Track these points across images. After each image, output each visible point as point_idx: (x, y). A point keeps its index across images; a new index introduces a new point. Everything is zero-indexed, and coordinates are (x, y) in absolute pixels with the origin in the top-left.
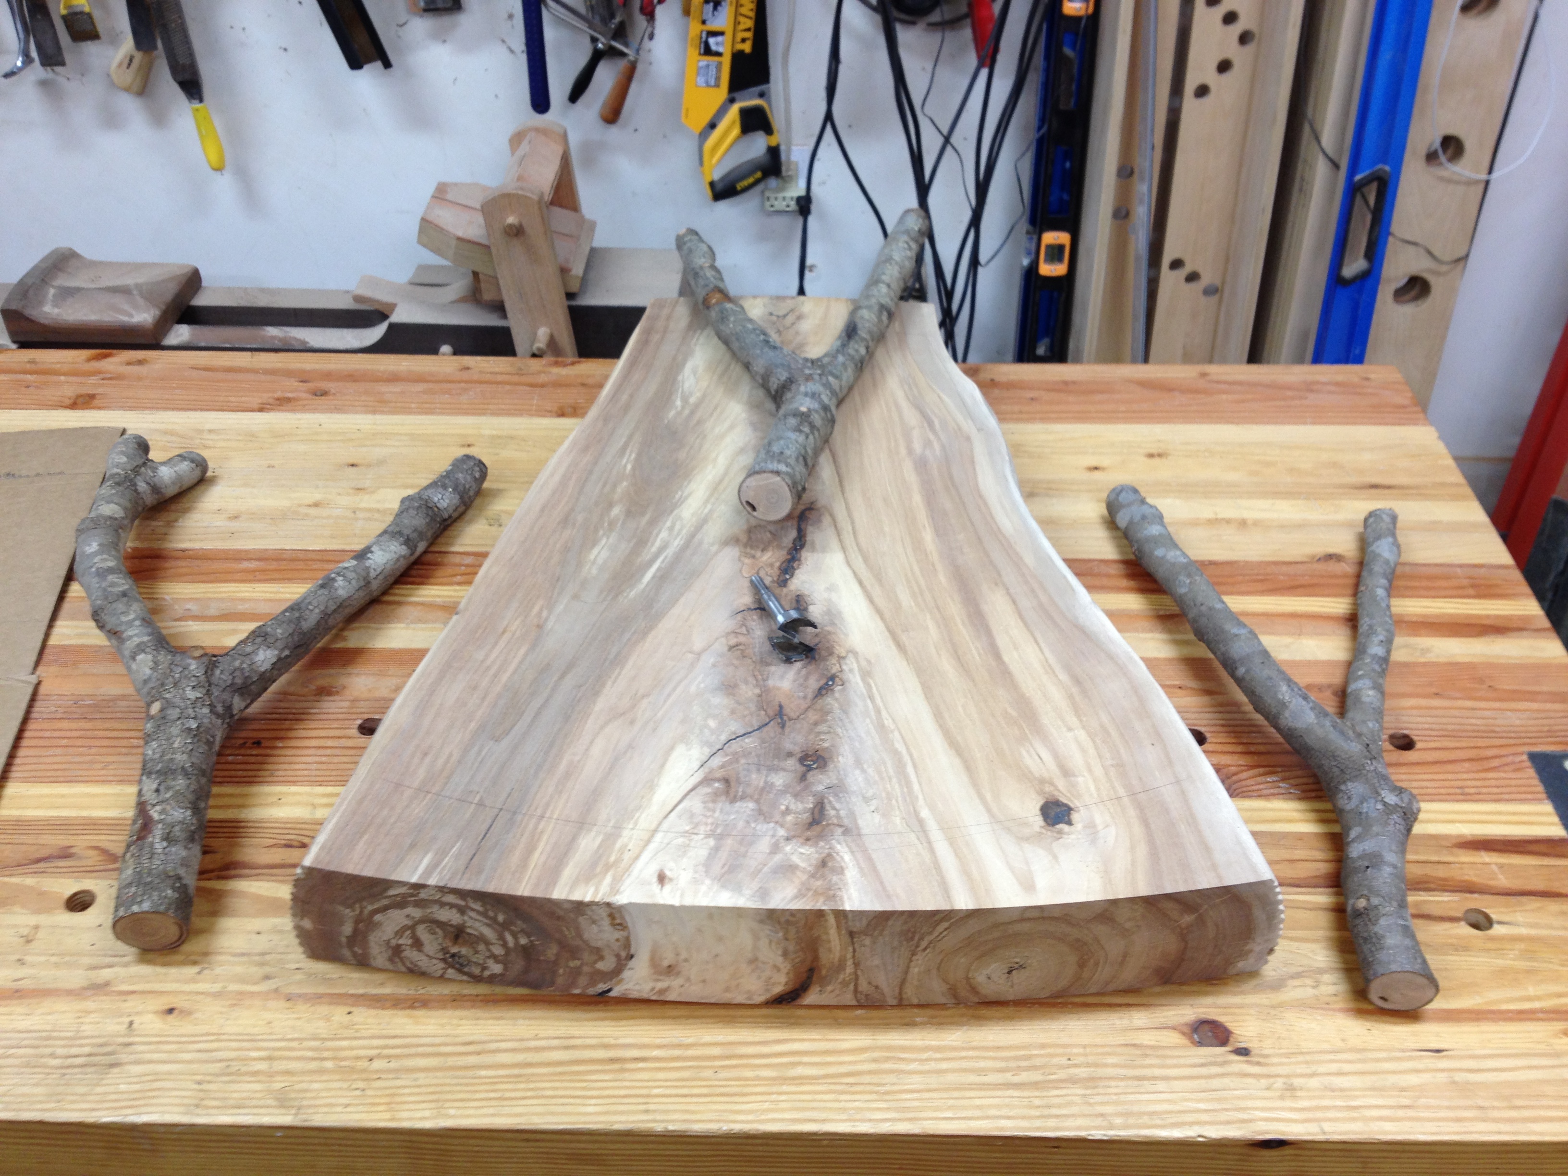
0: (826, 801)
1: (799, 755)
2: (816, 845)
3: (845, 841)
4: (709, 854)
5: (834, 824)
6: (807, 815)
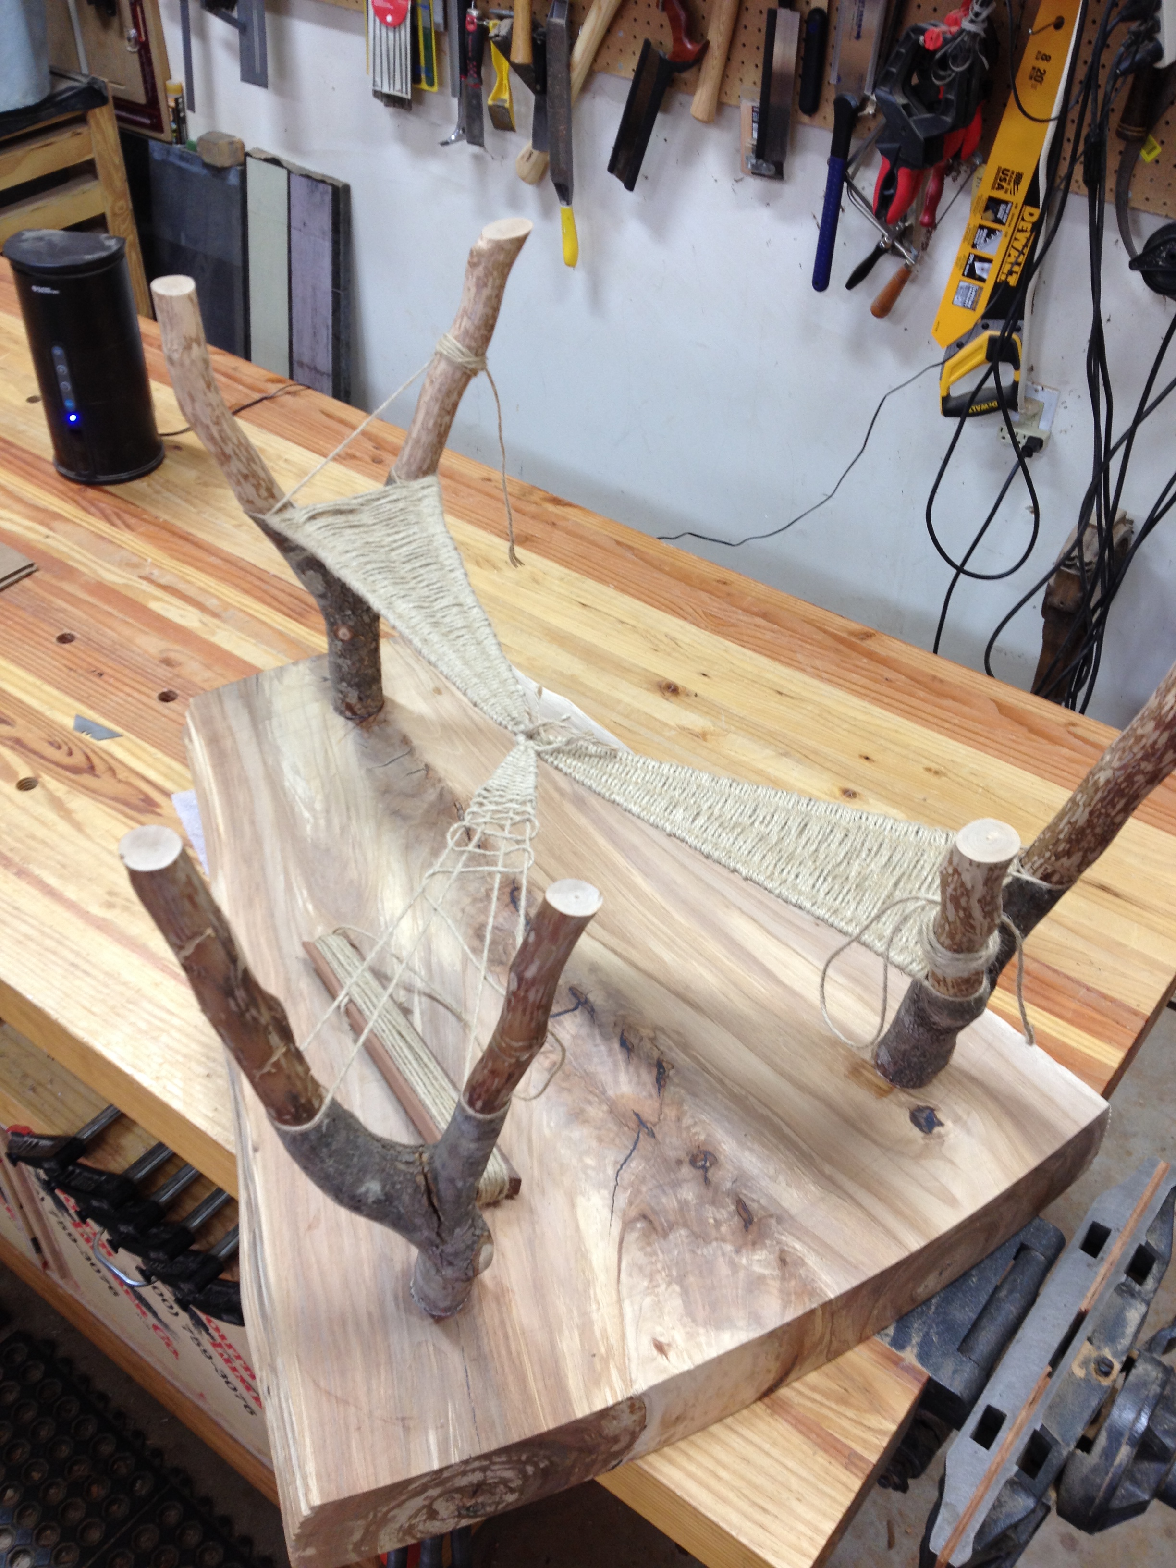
0: (742, 1196)
1: (687, 1159)
2: (764, 1245)
3: (785, 1230)
4: (683, 1301)
5: (765, 1217)
6: (736, 1218)
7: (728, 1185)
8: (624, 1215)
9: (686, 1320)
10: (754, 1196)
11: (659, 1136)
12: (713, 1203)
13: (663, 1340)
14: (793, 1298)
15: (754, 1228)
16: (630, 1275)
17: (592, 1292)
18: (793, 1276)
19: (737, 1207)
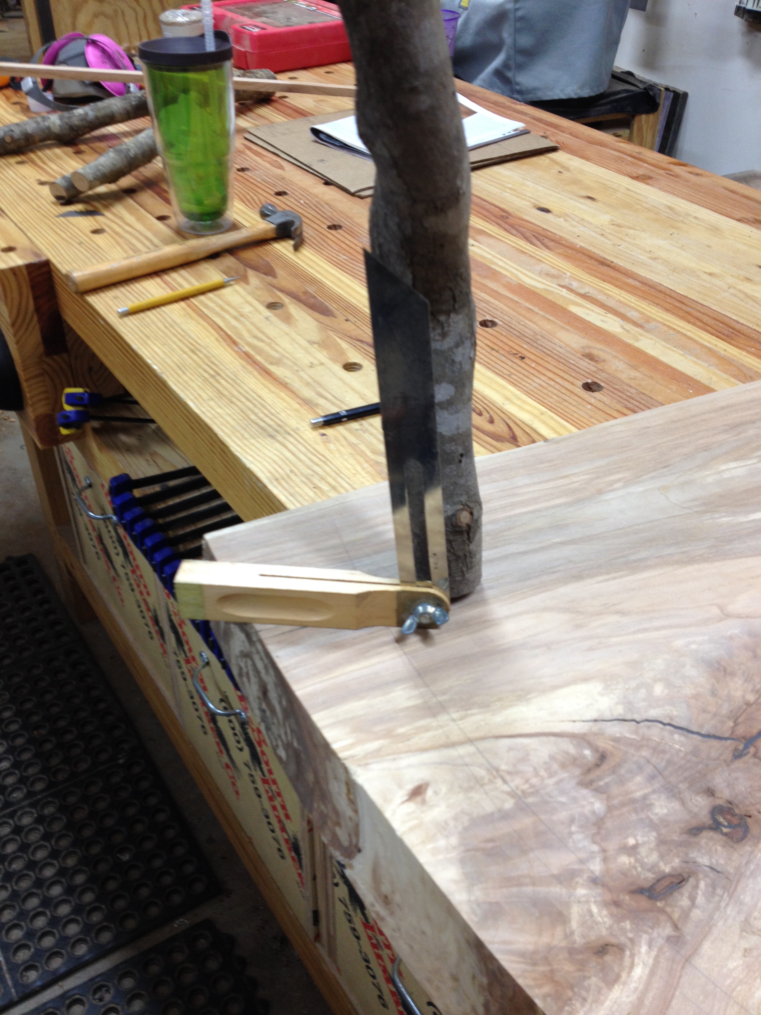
0: (692, 881)
1: (721, 803)
2: (618, 919)
3: (660, 949)
4: (492, 814)
5: (670, 918)
6: (650, 876)
7: (704, 860)
8: (596, 734)
9: (466, 820)
10: (700, 899)
11: (738, 764)
12: (661, 842)
13: (429, 793)
14: (542, 968)
15: (644, 902)
16: (510, 749)
17: (474, 711)
18: (582, 966)
19: (670, 875)
